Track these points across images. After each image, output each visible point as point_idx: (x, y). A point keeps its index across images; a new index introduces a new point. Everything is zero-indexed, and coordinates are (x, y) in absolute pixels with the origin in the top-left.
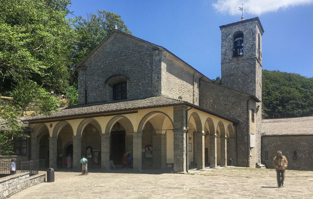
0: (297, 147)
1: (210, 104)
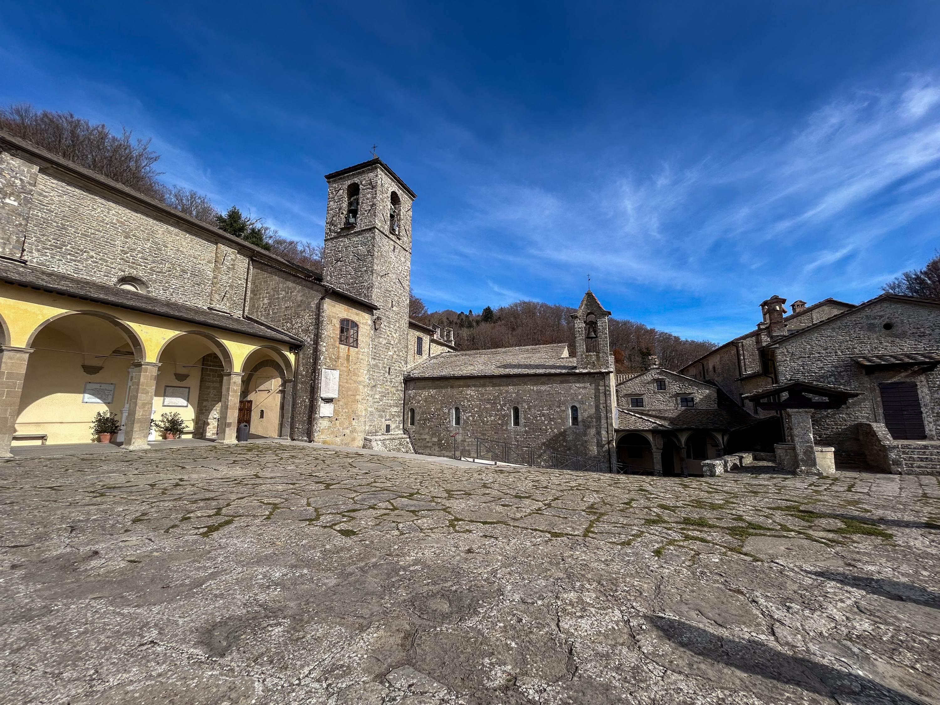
0: (461, 399)
1: (262, 308)
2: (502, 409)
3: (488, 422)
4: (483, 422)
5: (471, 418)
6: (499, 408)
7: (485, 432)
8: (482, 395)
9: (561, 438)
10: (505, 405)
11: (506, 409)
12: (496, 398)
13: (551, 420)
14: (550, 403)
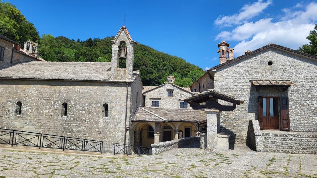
2: (55, 104)
3: (43, 113)
4: (39, 114)
5: (30, 111)
6: (52, 103)
7: (40, 121)
8: (41, 93)
9: (95, 126)
10: (57, 101)
11: (58, 104)
12: (51, 96)
13: (89, 113)
14: (90, 101)
